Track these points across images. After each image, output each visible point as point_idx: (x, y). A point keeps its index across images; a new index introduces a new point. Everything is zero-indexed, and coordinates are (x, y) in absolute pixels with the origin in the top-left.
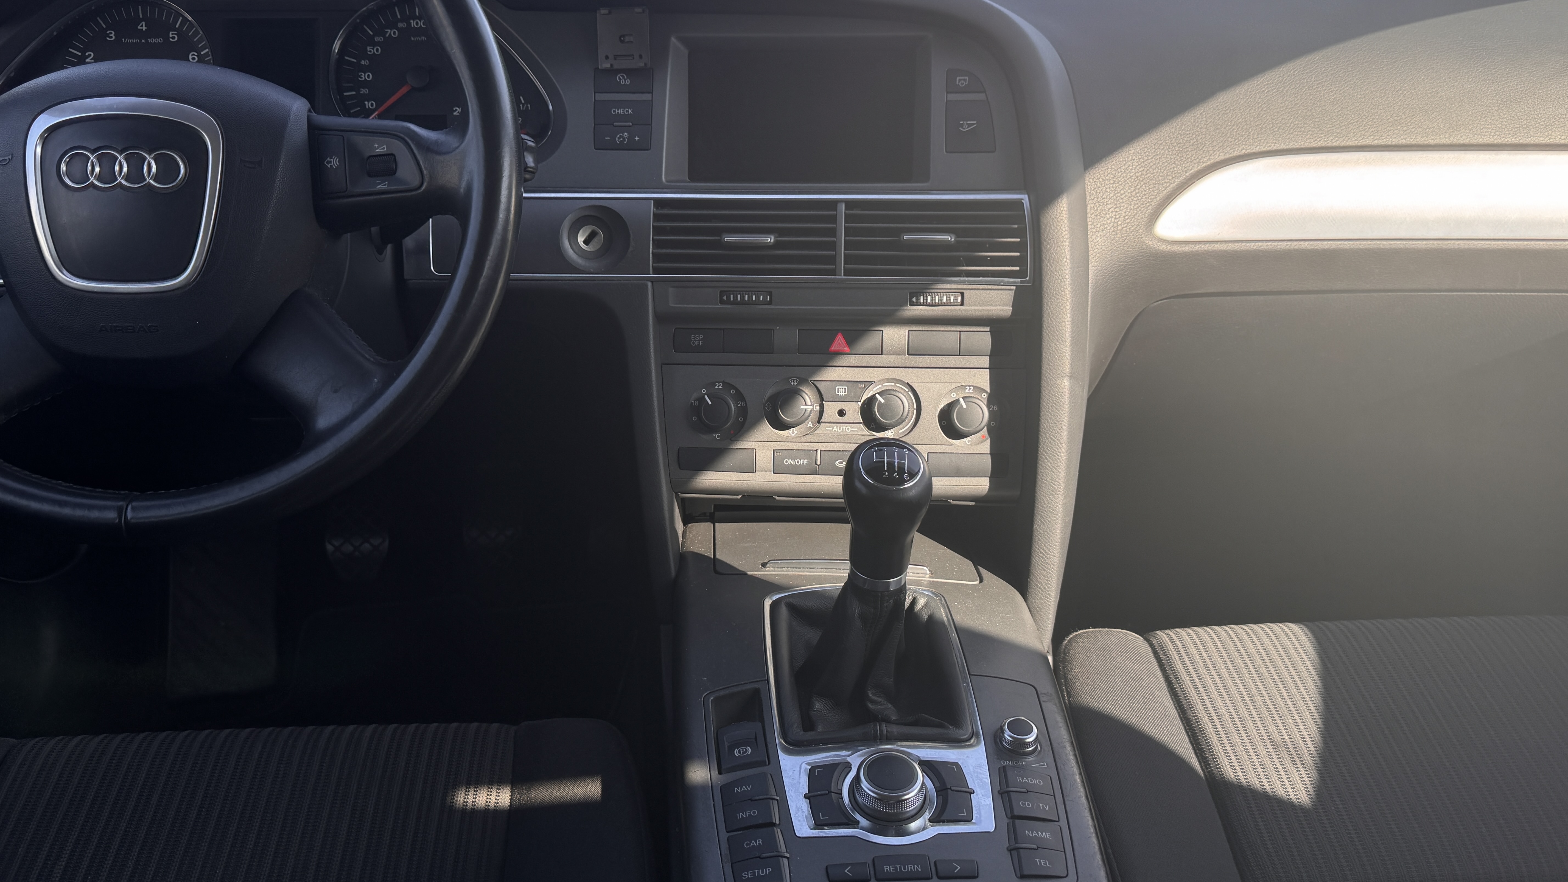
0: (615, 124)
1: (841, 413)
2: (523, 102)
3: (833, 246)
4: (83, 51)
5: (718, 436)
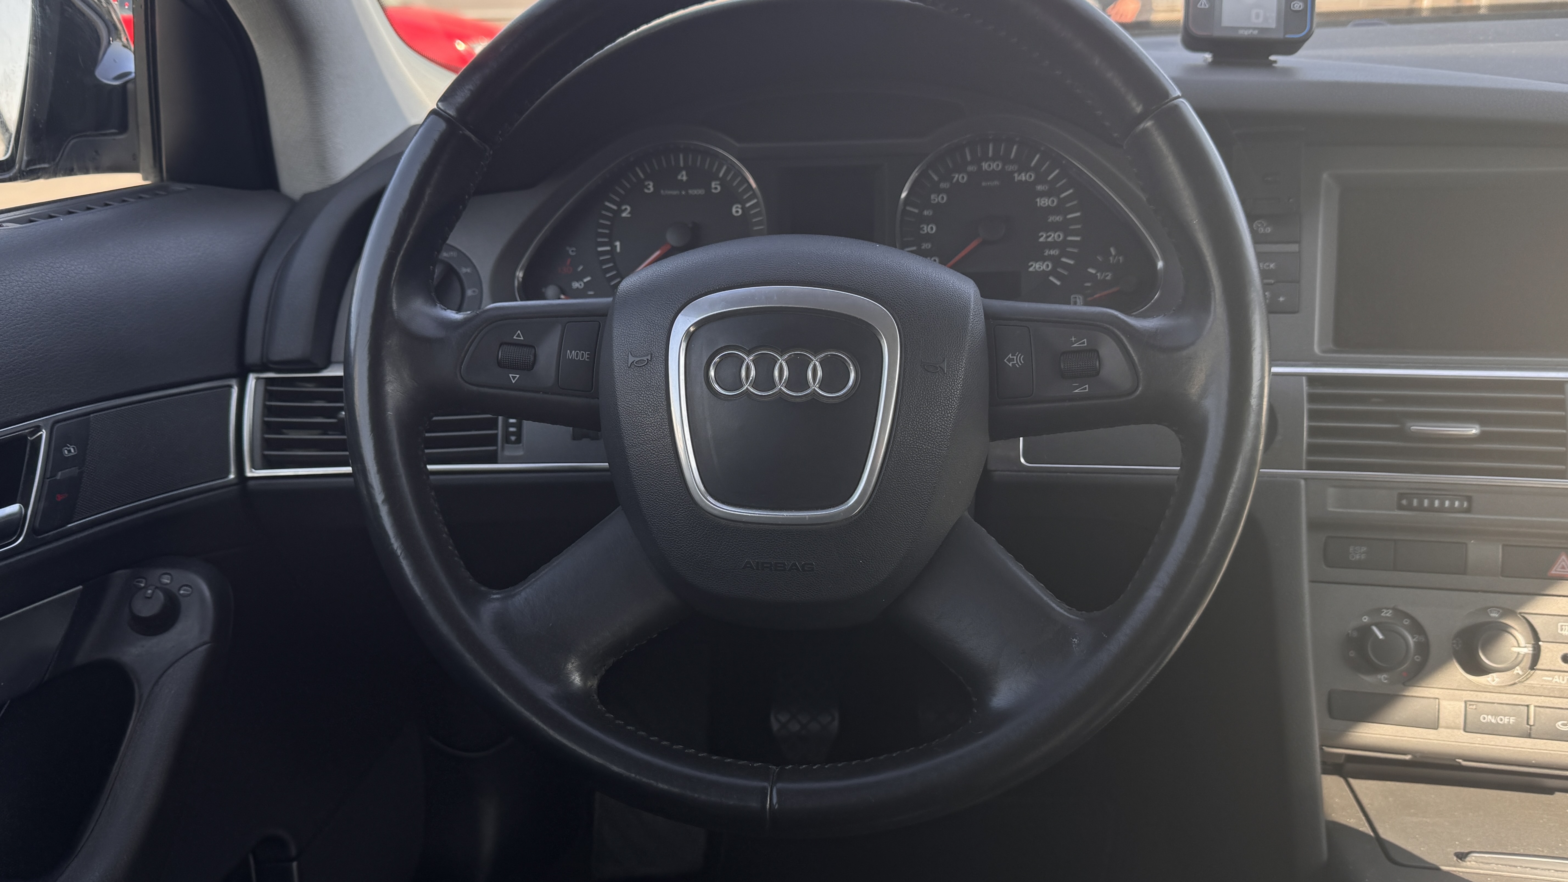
1: (1564, 659)
2: (1114, 253)
4: (619, 205)
5: (1386, 679)
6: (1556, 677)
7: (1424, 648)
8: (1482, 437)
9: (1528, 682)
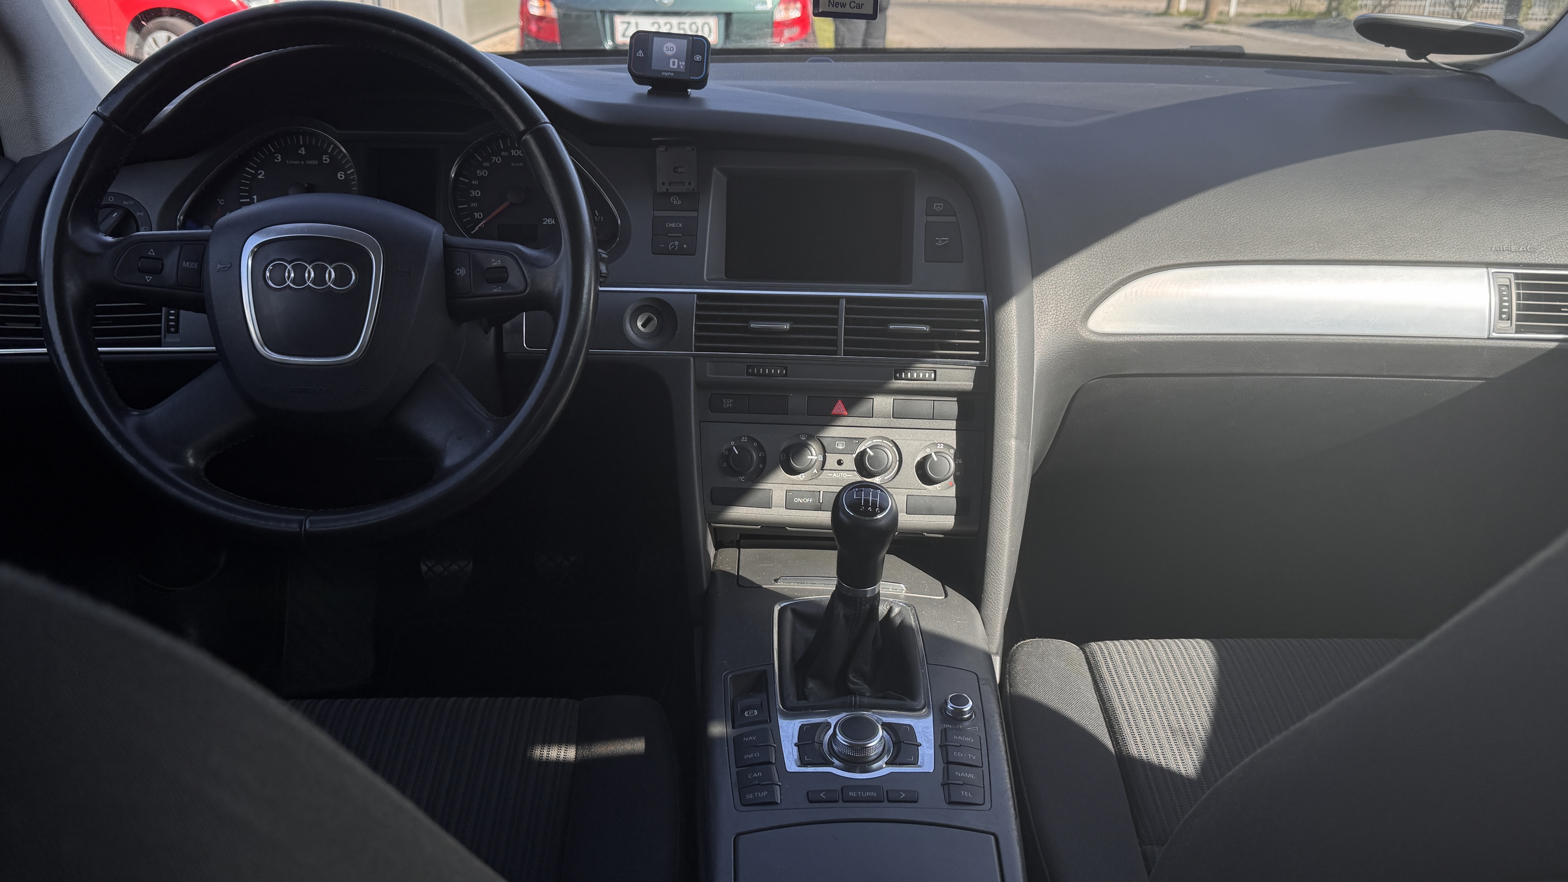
0: (668, 235)
1: (840, 463)
2: (597, 214)
3: (835, 332)
4: (256, 170)
5: (743, 479)
6: (835, 474)
7: (763, 460)
8: (792, 331)
9: (820, 477)
